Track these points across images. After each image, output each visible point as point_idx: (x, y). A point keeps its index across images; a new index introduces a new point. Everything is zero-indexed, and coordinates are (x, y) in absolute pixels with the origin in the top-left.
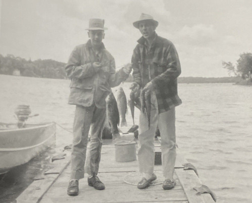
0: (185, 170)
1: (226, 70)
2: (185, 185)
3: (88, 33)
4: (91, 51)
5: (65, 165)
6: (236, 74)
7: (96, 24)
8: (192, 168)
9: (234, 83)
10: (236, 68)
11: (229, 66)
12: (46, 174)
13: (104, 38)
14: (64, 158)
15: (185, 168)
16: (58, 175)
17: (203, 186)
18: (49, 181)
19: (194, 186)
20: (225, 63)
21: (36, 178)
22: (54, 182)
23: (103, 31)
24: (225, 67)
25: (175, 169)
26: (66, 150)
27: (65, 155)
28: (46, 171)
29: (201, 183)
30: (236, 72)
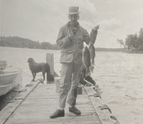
0: (95, 97)
1: (119, 44)
2: (95, 104)
3: (69, 16)
4: (70, 27)
5: (27, 94)
6: (124, 47)
7: (72, 10)
8: (99, 96)
9: (123, 52)
10: (125, 43)
11: (121, 42)
12: (16, 100)
13: (79, 19)
14: (26, 91)
15: (95, 96)
16: (23, 100)
17: (104, 105)
18: (18, 103)
19: (99, 105)
20: (119, 40)
21: (10, 102)
22: (21, 103)
23: (78, 14)
24: (119, 43)
25: (90, 97)
26: (27, 87)
27: (27, 89)
28: (15, 98)
29: (104, 104)
30: (124, 45)
